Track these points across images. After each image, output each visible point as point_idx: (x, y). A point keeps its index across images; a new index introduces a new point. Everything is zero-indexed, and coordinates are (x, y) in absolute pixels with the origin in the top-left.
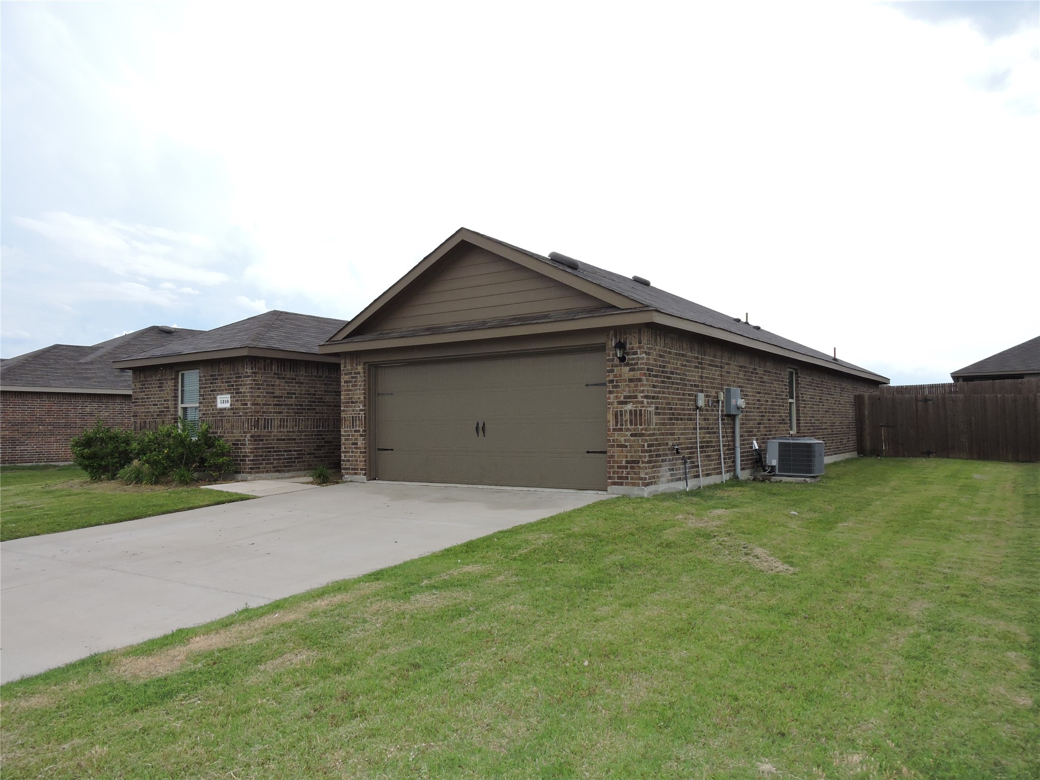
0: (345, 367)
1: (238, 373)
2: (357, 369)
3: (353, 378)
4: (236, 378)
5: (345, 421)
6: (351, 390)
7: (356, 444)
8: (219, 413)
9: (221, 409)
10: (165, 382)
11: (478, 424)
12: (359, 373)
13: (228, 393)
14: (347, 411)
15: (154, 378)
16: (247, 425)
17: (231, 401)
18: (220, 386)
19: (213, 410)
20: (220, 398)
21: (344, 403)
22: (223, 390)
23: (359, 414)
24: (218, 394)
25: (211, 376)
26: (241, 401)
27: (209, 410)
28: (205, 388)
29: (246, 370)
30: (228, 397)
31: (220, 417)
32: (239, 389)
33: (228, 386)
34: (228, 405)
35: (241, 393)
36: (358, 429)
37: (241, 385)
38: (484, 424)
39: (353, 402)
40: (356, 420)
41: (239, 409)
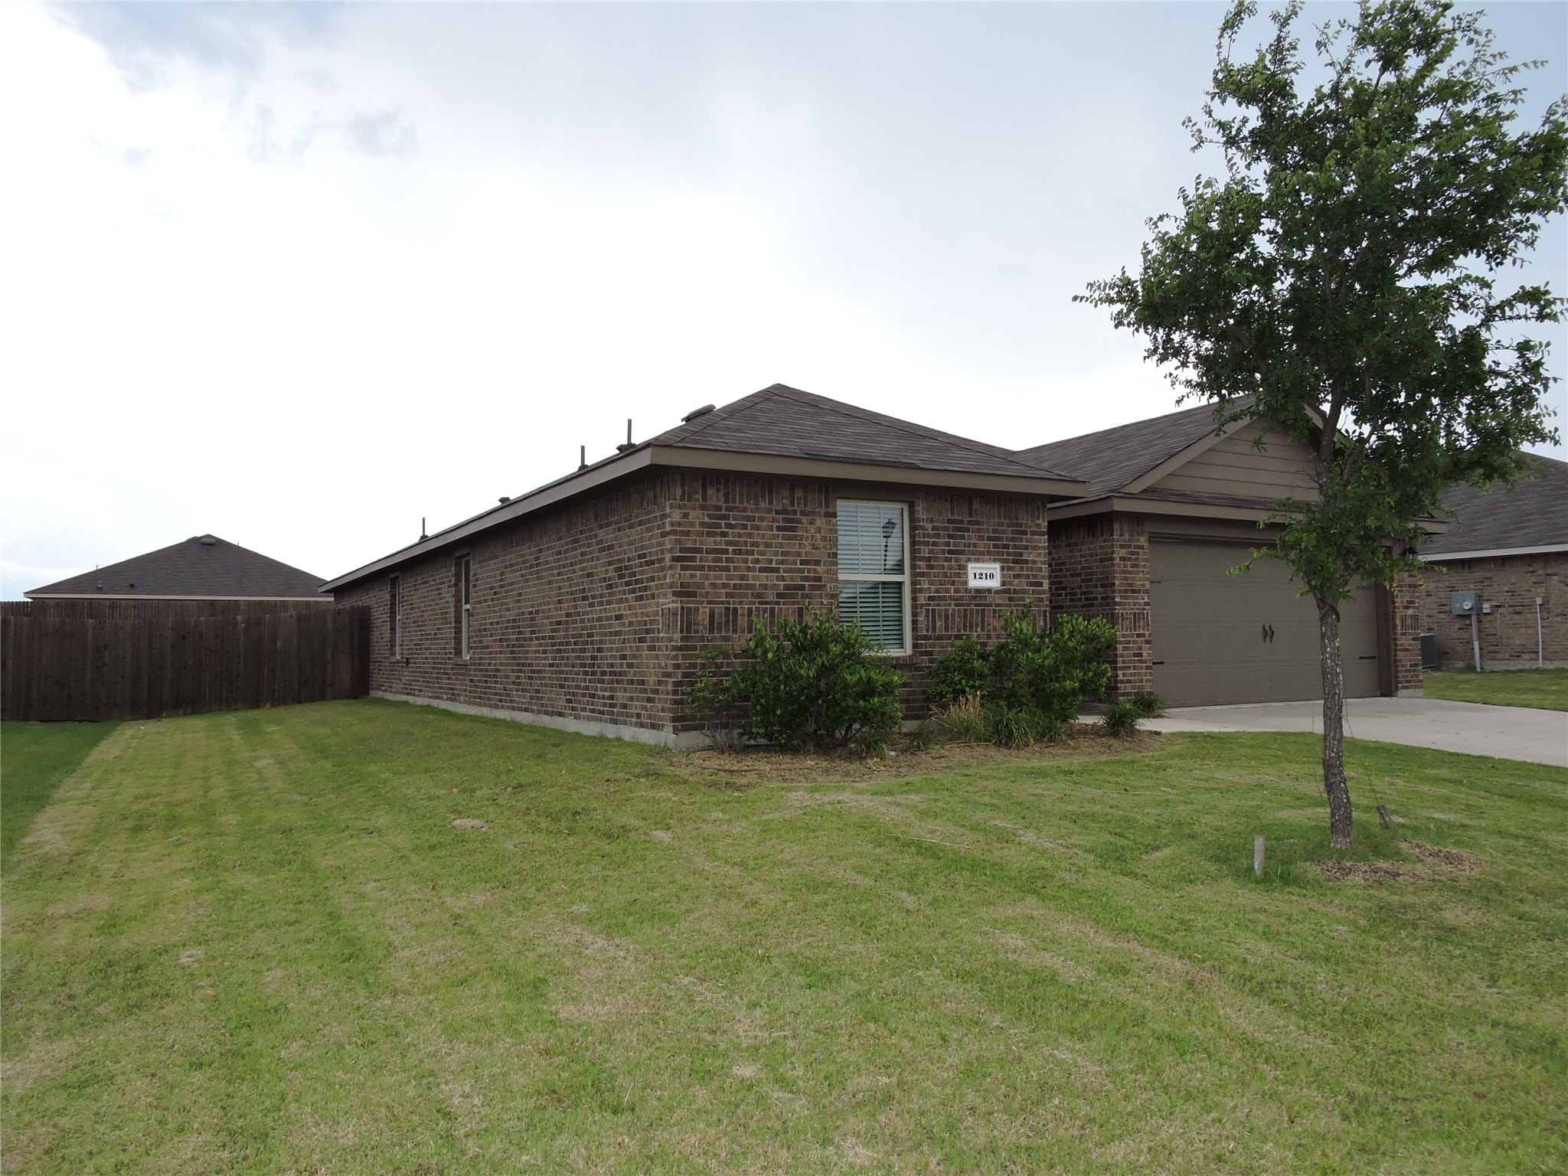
0: (1121, 535)
1: (1021, 525)
2: (1138, 540)
3: (1133, 553)
4: (1013, 532)
5: (1122, 620)
6: (1130, 572)
7: (1141, 655)
8: (974, 598)
9: (978, 591)
10: (805, 520)
11: (1264, 627)
12: (1142, 547)
13: (995, 561)
14: (1125, 604)
15: (764, 505)
16: (1042, 623)
17: (1003, 576)
18: (975, 545)
19: (957, 591)
20: (972, 568)
21: (1120, 591)
22: (982, 553)
23: (1144, 609)
24: (969, 560)
25: (949, 521)
26: (1027, 576)
27: (947, 591)
28: (934, 544)
29: (1037, 522)
30: (995, 569)
31: (976, 605)
32: (1021, 554)
33: (995, 546)
34: (995, 583)
35: (1026, 562)
36: (1141, 632)
37: (1026, 547)
38: (1270, 627)
39: (1133, 591)
40: (1139, 618)
41: (1024, 592)
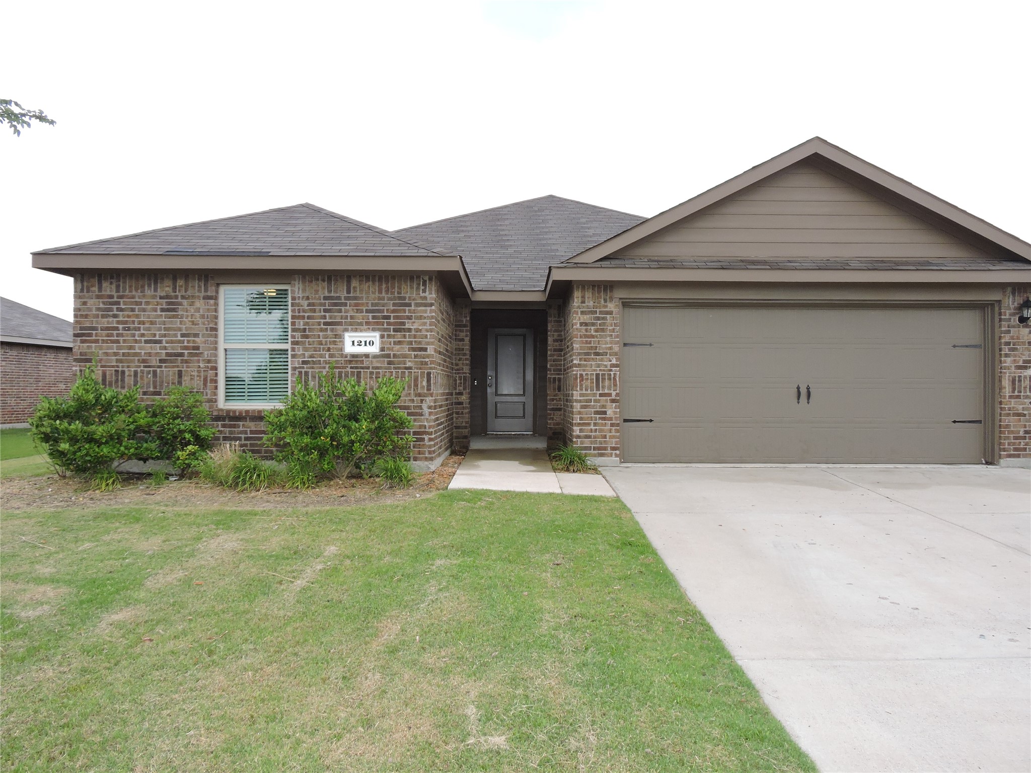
0: (583, 302)
1: (404, 298)
2: (606, 307)
3: (598, 318)
4: (394, 305)
5: (582, 380)
6: (593, 337)
7: (605, 413)
8: (350, 362)
9: (354, 356)
10: (185, 302)
11: (798, 388)
12: (610, 313)
13: (374, 330)
14: (586, 366)
15: (149, 292)
16: (425, 383)
17: (382, 343)
18: (352, 317)
19: (331, 356)
20: (350, 336)
21: (579, 354)
22: (361, 324)
23: (611, 370)
24: (346, 330)
25: (325, 298)
26: (411, 343)
27: (321, 356)
28: (309, 318)
29: (422, 295)
30: (375, 337)
31: (351, 368)
32: (404, 324)
33: (374, 317)
34: (375, 349)
35: (409, 330)
36: (606, 391)
37: (409, 318)
38: (808, 388)
39: (597, 354)
40: (604, 379)
41: (405, 356)
